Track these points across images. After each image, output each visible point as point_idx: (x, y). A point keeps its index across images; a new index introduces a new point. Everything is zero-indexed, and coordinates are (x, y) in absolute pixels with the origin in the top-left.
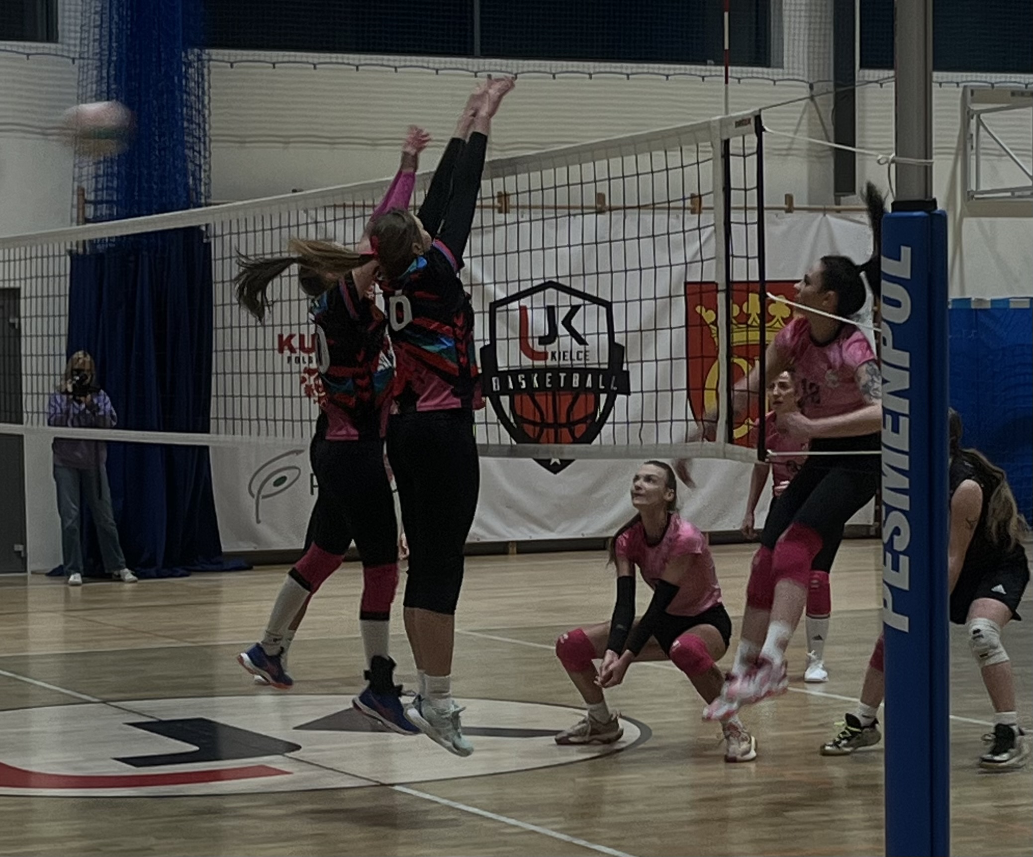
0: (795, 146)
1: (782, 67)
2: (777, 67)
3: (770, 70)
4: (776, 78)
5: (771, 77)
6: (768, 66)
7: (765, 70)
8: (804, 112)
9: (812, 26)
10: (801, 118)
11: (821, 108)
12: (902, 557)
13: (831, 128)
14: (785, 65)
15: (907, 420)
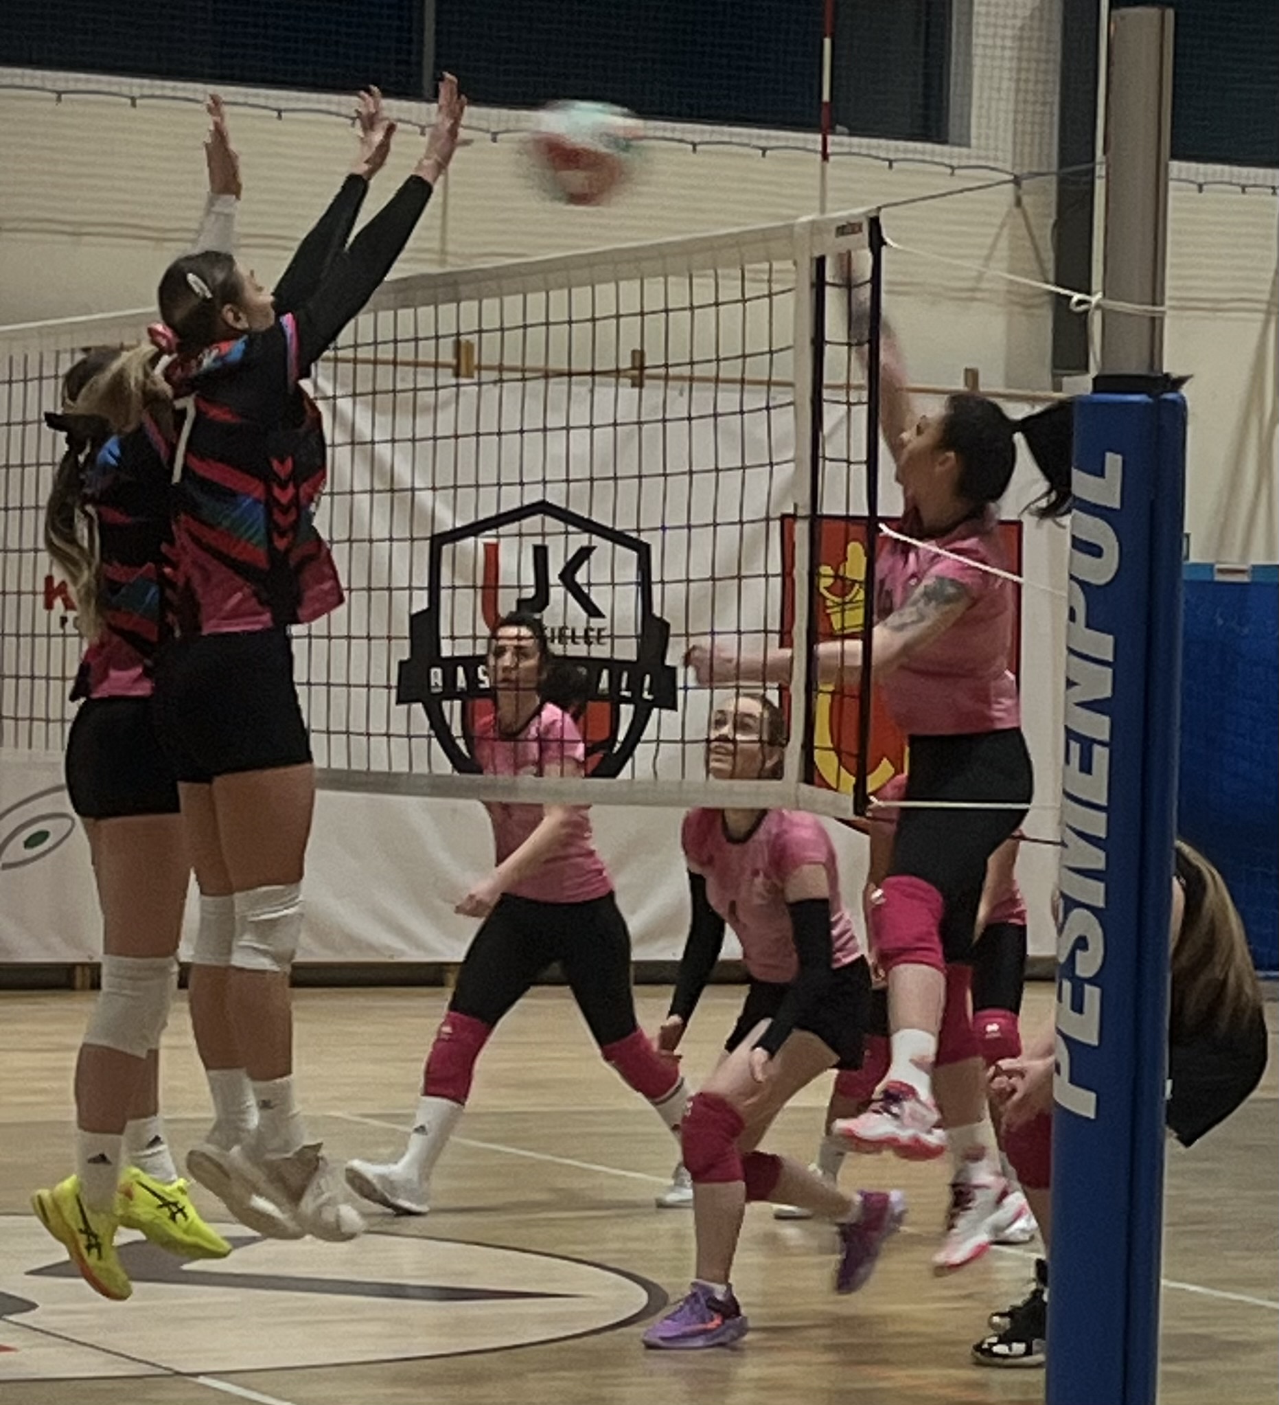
0: (985, 285)
1: (968, 145)
2: (960, 145)
3: (946, 149)
4: (955, 163)
5: (947, 161)
6: (944, 142)
7: (938, 148)
8: (1002, 226)
9: (1023, 75)
10: (998, 236)
11: (1032, 221)
12: (1088, 988)
13: (1049, 256)
14: (974, 142)
15: (1106, 751)
